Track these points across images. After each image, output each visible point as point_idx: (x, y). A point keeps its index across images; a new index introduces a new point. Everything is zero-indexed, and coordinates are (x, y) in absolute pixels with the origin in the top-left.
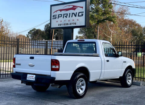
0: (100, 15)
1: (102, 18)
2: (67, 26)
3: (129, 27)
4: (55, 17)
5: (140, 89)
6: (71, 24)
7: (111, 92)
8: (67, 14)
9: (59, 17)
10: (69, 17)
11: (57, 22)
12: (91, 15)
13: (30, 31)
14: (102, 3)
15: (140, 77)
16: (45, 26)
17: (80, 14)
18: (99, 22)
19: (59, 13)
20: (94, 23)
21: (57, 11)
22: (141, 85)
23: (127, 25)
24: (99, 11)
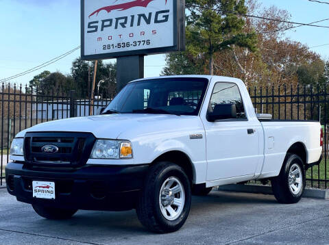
0: (215, 33)
1: (222, 38)
2: (126, 49)
3: (291, 61)
4: (93, 27)
5: (326, 207)
6: (138, 43)
7: (247, 214)
8: (126, 18)
9: (103, 26)
10: (132, 25)
11: (100, 39)
12: (192, 32)
13: (35, 77)
15: (324, 178)
16: (74, 63)
17: (160, 17)
18: (212, 49)
21: (98, 11)
22: (326, 197)
23: (284, 56)
24: (212, 21)
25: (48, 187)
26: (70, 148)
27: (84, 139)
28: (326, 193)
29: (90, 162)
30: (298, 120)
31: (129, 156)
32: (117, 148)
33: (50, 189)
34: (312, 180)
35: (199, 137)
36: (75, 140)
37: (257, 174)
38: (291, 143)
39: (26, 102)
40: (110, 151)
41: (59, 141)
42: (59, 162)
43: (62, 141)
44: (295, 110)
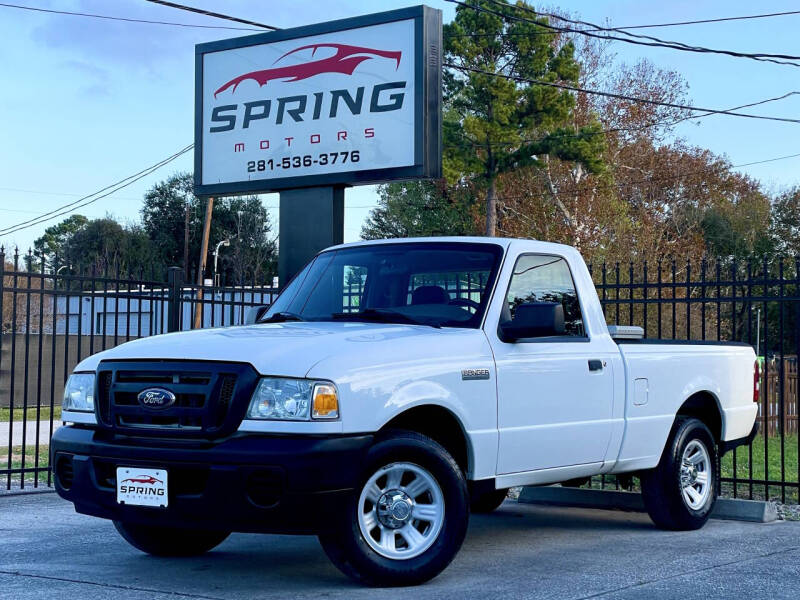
0: (503, 125)
1: (519, 138)
2: (303, 171)
3: (686, 195)
4: (225, 120)
6: (331, 159)
8: (303, 100)
9: (248, 118)
10: (317, 116)
11: (240, 146)
13: (49, 231)
14: (513, 46)
15: (762, 477)
16: (150, 198)
17: (385, 98)
18: (495, 165)
19: (251, 91)
20: (467, 172)
21: (237, 81)
22: (765, 519)
23: (671, 186)
24: (493, 97)
25: (151, 481)
26: (202, 397)
27: (235, 376)
28: (767, 509)
29: (246, 426)
30: (703, 342)
31: (332, 414)
32: (305, 397)
33: (156, 486)
34: (735, 481)
35: (484, 376)
36: (214, 379)
37: (610, 462)
38: (687, 394)
39: (29, 291)
40: (290, 403)
41: (176, 380)
42: (175, 427)
43: (182, 381)
44: (696, 318)
